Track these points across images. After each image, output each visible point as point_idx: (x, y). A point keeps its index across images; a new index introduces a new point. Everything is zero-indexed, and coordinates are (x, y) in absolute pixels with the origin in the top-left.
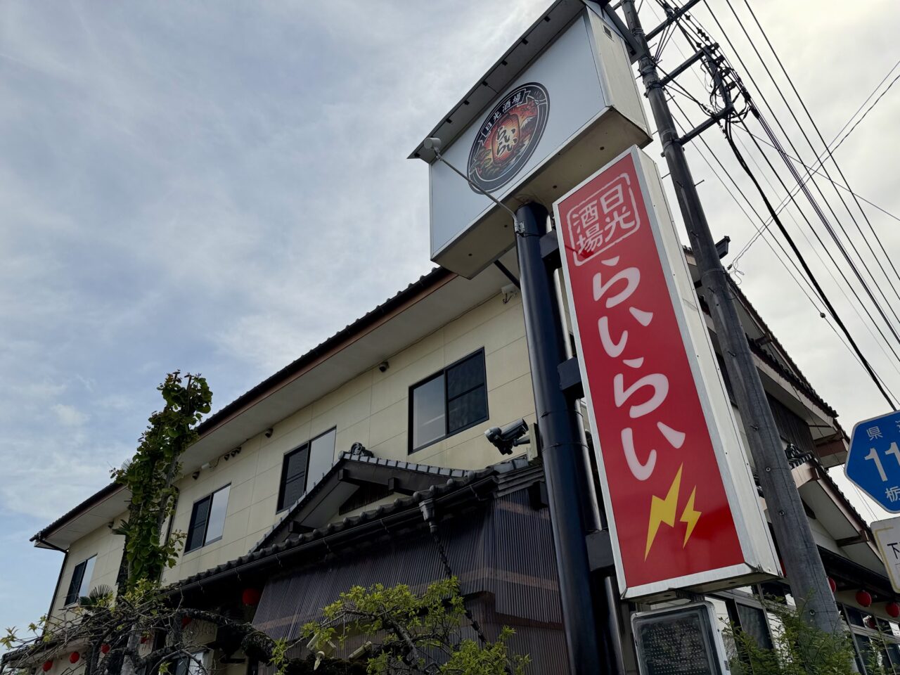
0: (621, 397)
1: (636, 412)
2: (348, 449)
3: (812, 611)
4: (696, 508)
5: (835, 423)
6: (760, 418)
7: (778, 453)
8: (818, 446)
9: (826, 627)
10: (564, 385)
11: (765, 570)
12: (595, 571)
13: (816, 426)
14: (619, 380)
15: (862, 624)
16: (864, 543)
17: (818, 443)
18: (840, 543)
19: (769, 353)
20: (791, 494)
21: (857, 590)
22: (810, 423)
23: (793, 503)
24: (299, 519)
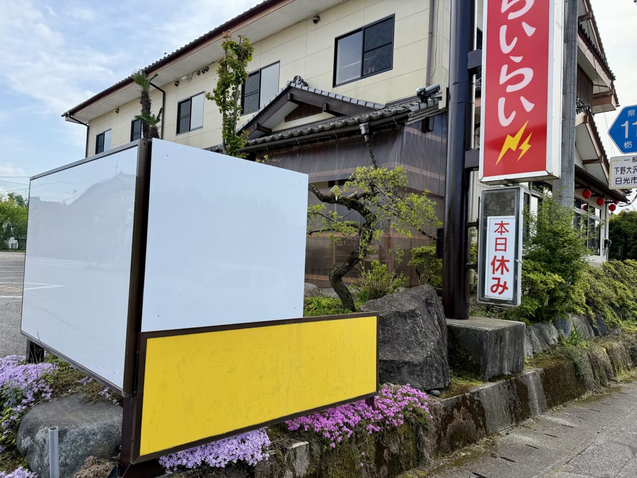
0: (503, 78)
1: (510, 89)
2: (292, 79)
3: (560, 196)
4: (529, 143)
5: (612, 85)
6: (568, 87)
7: (572, 109)
8: (594, 98)
9: (565, 204)
10: (470, 66)
11: (554, 175)
12: (467, 169)
13: (598, 85)
14: (505, 68)
15: (580, 208)
16: (599, 164)
17: (595, 96)
18: (585, 162)
19: (586, 31)
20: (571, 134)
21: (584, 190)
22: (595, 82)
23: (571, 139)
24: (260, 121)
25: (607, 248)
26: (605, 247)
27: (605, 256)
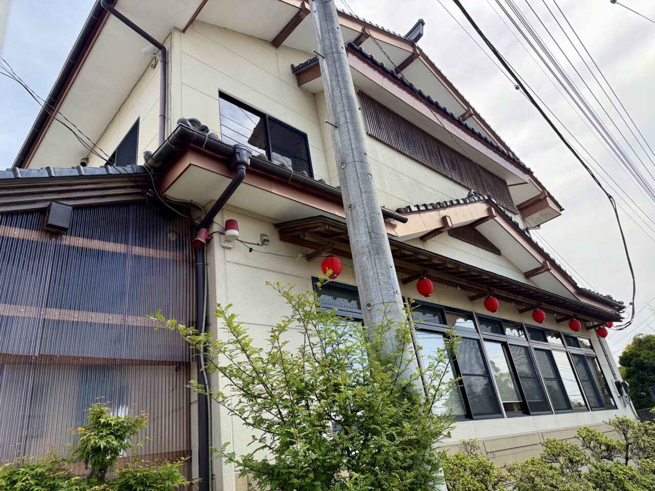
3: (369, 305)
16: (547, 272)
18: (528, 275)
20: (361, 187)
25: (625, 394)
26: (621, 393)
27: (628, 406)
